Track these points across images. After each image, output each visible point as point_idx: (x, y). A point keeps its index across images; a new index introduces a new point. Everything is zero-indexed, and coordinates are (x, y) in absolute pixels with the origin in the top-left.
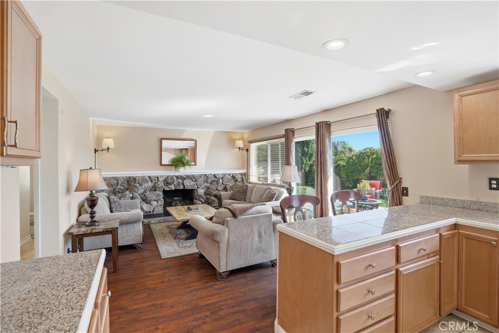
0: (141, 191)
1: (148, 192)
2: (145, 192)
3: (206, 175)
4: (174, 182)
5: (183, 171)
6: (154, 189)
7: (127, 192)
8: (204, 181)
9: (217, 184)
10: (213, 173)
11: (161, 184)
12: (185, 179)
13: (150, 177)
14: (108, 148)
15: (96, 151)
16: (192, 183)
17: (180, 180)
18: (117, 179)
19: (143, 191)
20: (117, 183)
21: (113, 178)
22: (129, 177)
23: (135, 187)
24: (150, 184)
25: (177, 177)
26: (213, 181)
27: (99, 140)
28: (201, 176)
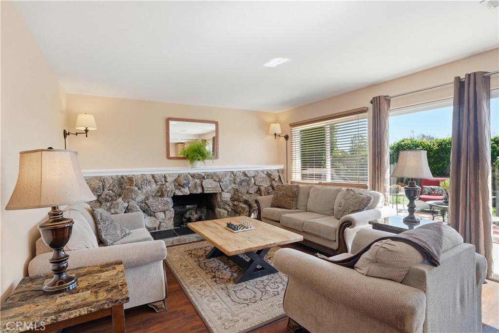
0: (141, 197)
1: (151, 199)
2: (147, 198)
3: (232, 173)
4: (189, 183)
5: (201, 167)
6: (161, 193)
7: (120, 200)
8: (230, 180)
9: (248, 184)
10: (242, 170)
11: (170, 187)
12: (204, 178)
13: (153, 176)
14: (87, 131)
15: (66, 134)
16: (215, 184)
17: (196, 180)
18: (102, 180)
19: (143, 197)
20: (103, 186)
21: (96, 178)
22: (122, 177)
23: (132, 191)
24: (154, 187)
25: (193, 176)
26: (243, 181)
27: (71, 118)
28: (226, 174)
